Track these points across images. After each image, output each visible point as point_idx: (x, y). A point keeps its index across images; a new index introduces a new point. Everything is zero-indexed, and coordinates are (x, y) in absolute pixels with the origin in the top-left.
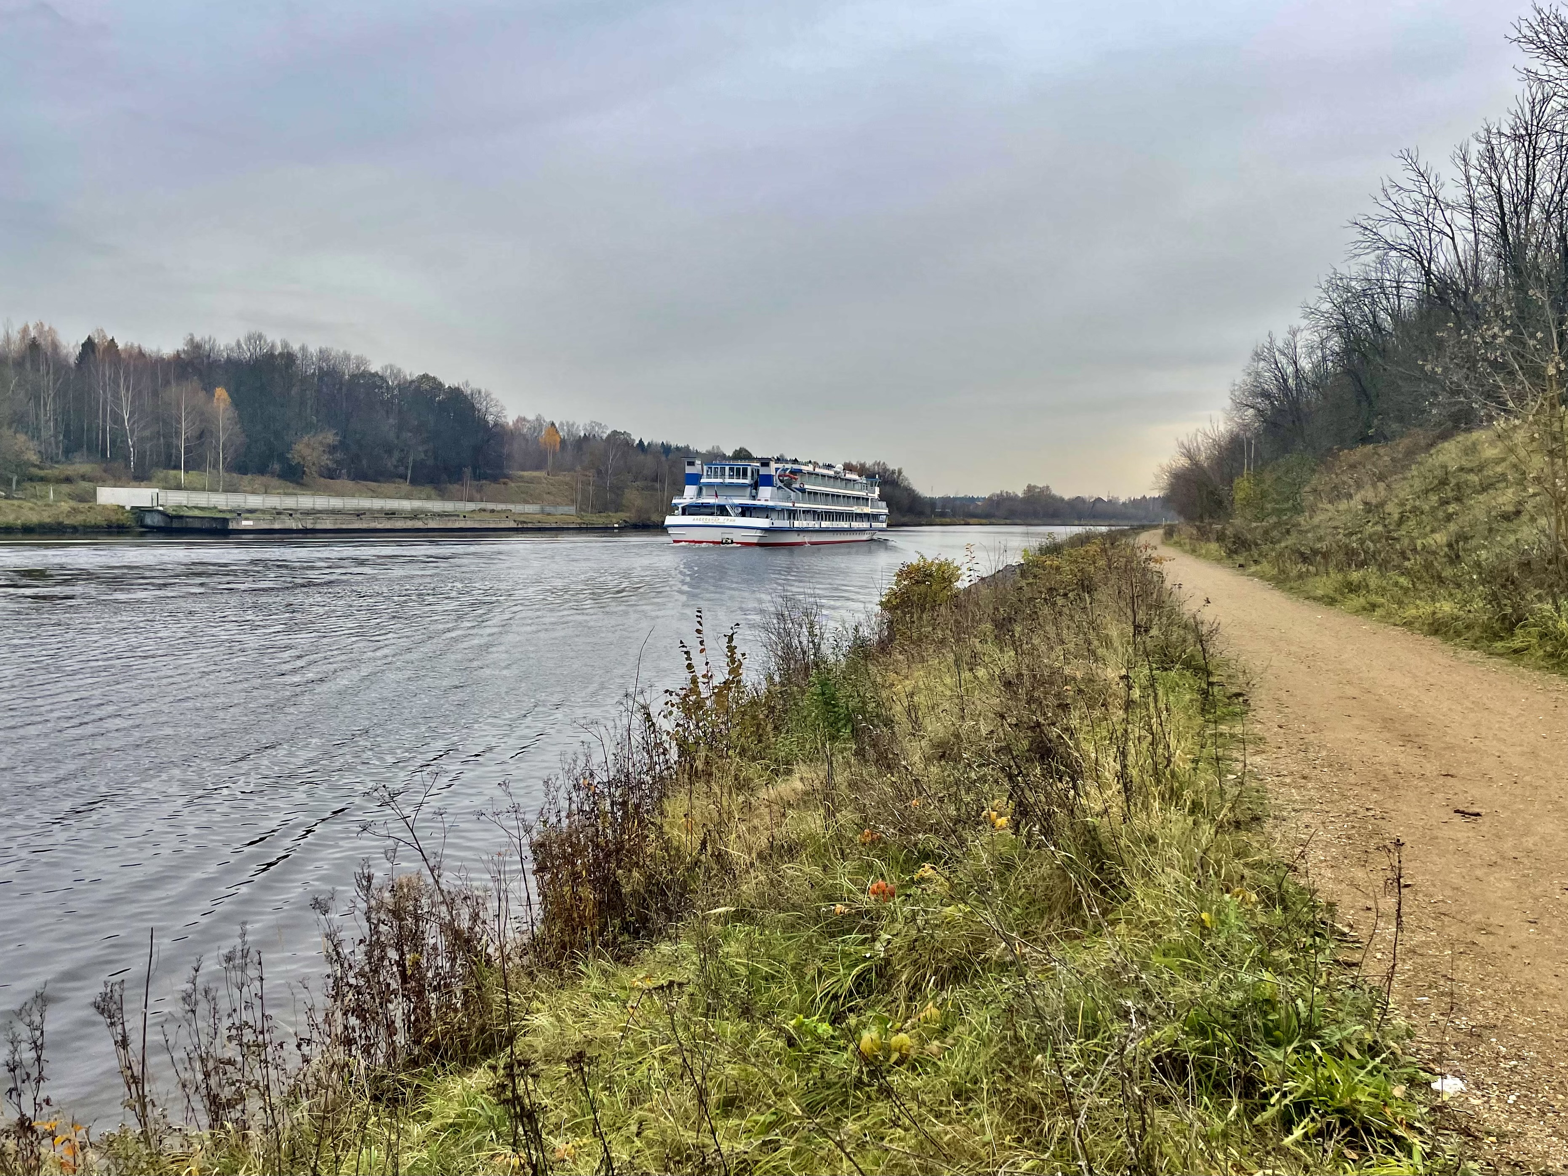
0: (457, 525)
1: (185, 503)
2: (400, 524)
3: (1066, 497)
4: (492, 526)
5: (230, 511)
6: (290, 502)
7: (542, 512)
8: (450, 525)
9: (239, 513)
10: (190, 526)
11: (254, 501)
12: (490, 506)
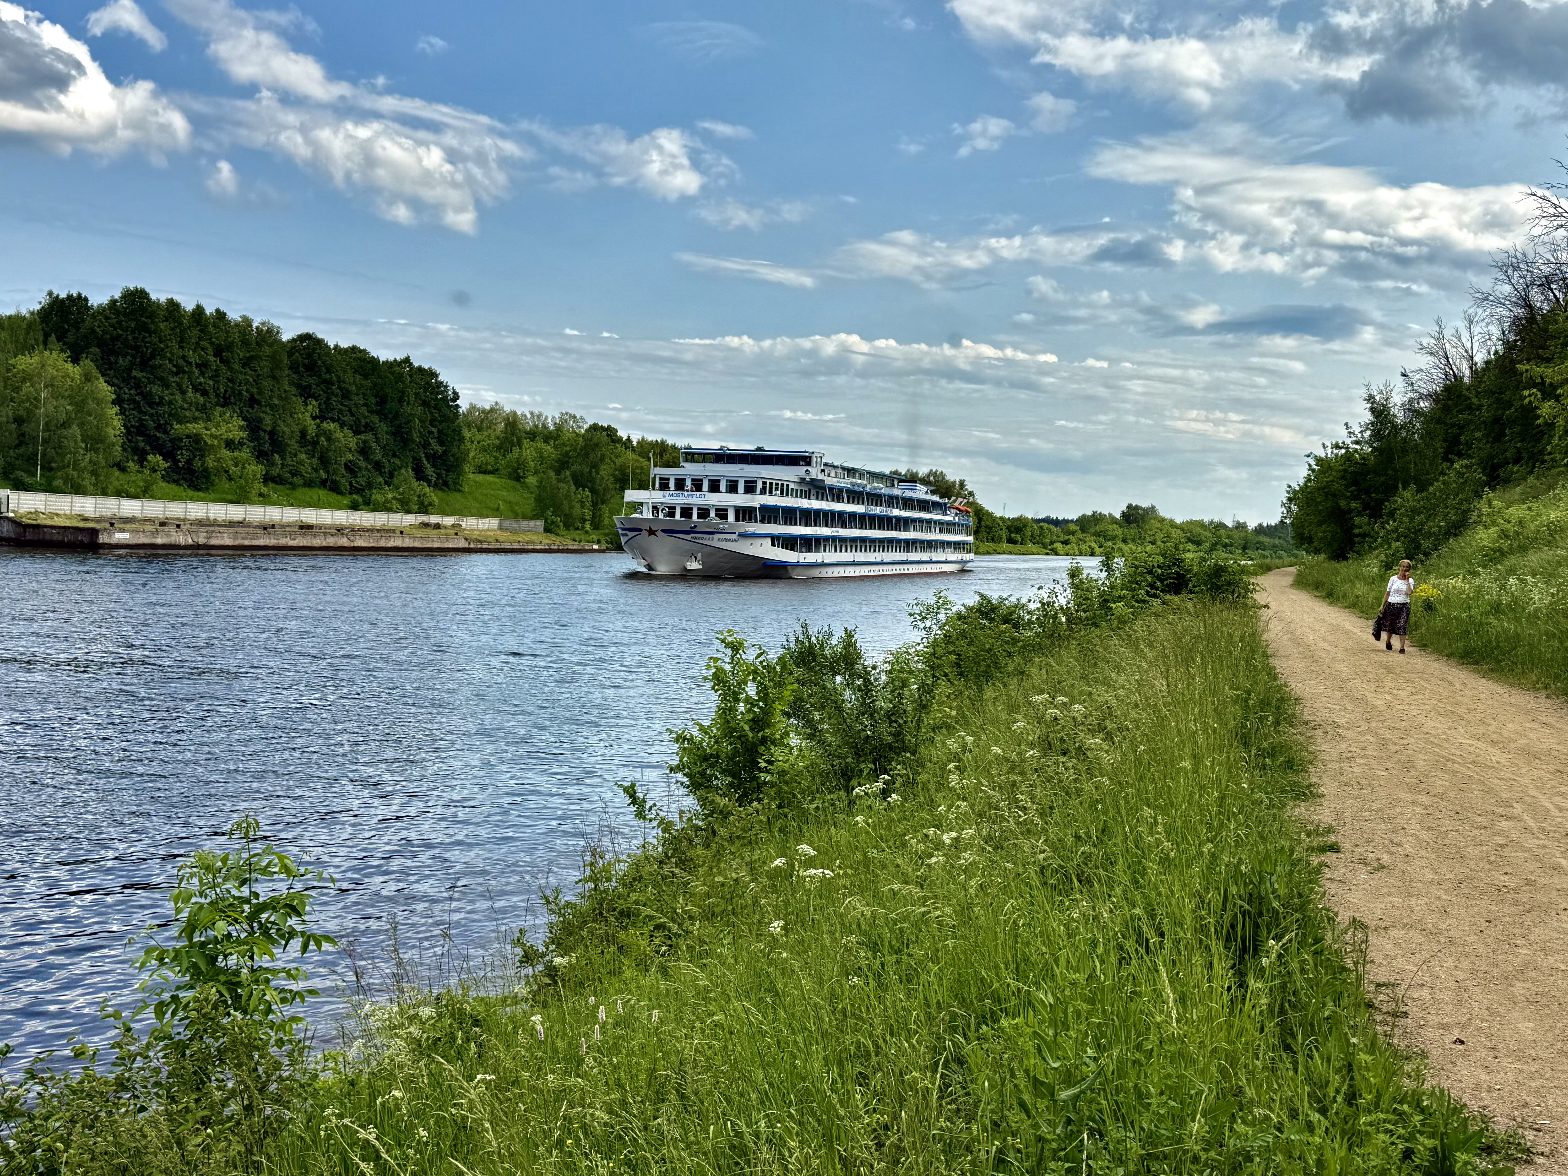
0: (391, 543)
1: (41, 508)
2: (317, 542)
3: (1178, 521)
4: (436, 545)
5: (98, 520)
6: (175, 509)
7: (500, 528)
8: (382, 543)
9: (112, 523)
10: (48, 537)
11: (130, 507)
12: (434, 519)
